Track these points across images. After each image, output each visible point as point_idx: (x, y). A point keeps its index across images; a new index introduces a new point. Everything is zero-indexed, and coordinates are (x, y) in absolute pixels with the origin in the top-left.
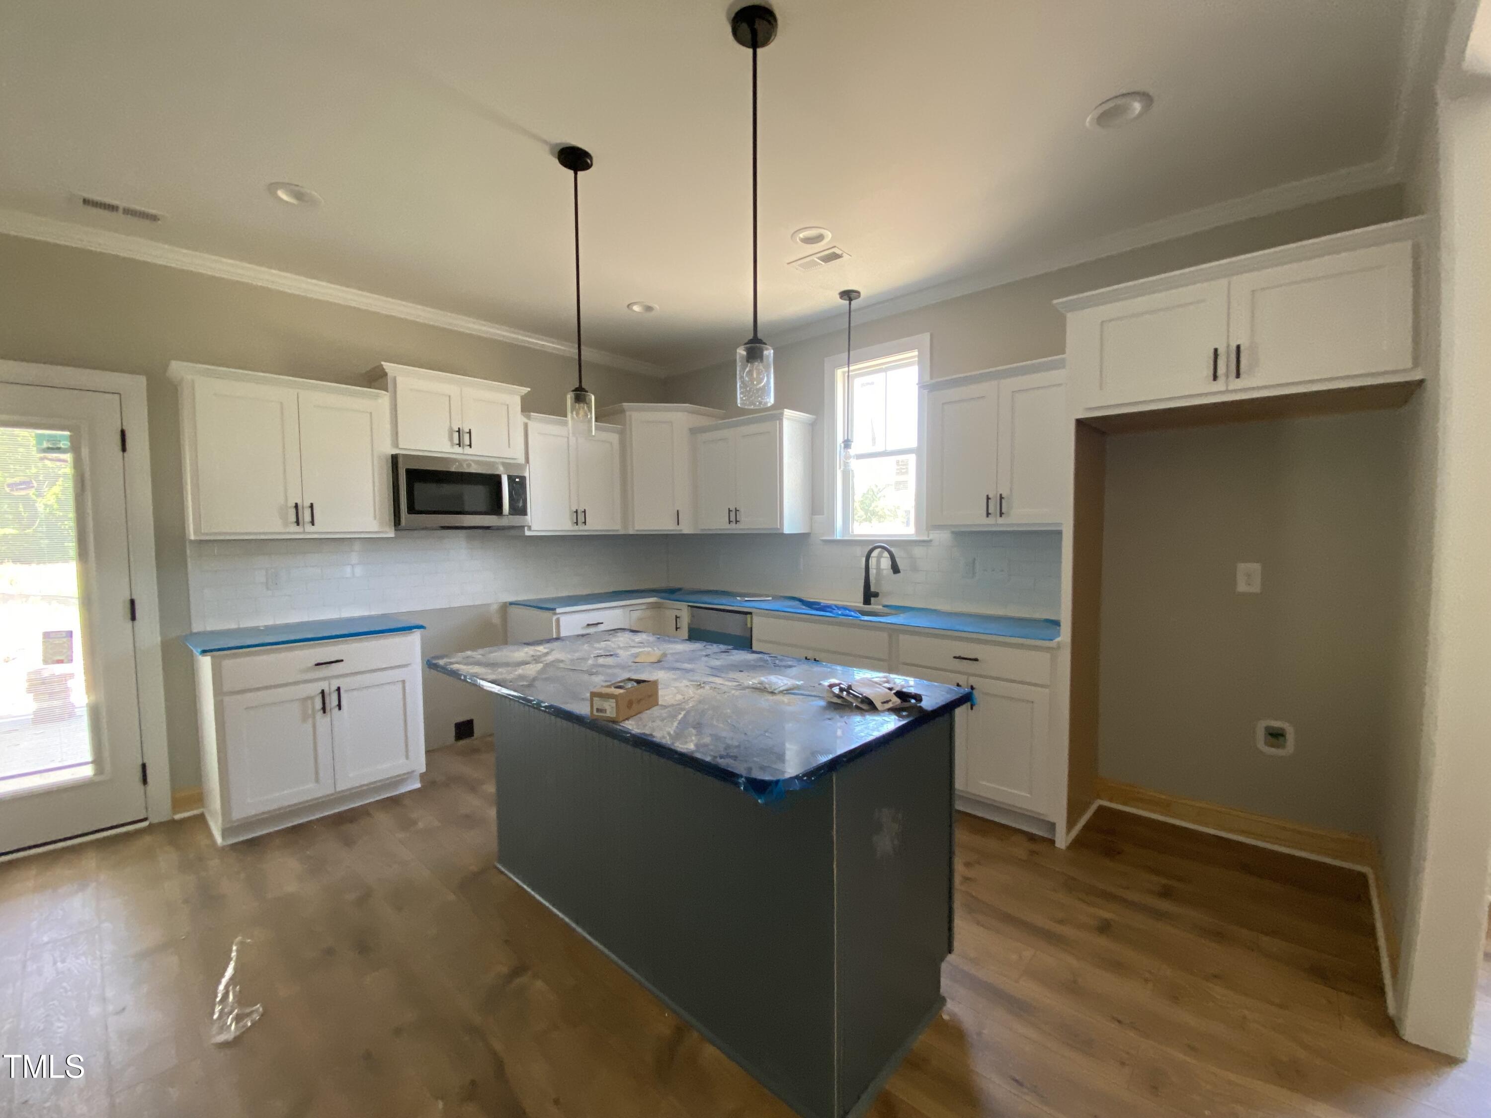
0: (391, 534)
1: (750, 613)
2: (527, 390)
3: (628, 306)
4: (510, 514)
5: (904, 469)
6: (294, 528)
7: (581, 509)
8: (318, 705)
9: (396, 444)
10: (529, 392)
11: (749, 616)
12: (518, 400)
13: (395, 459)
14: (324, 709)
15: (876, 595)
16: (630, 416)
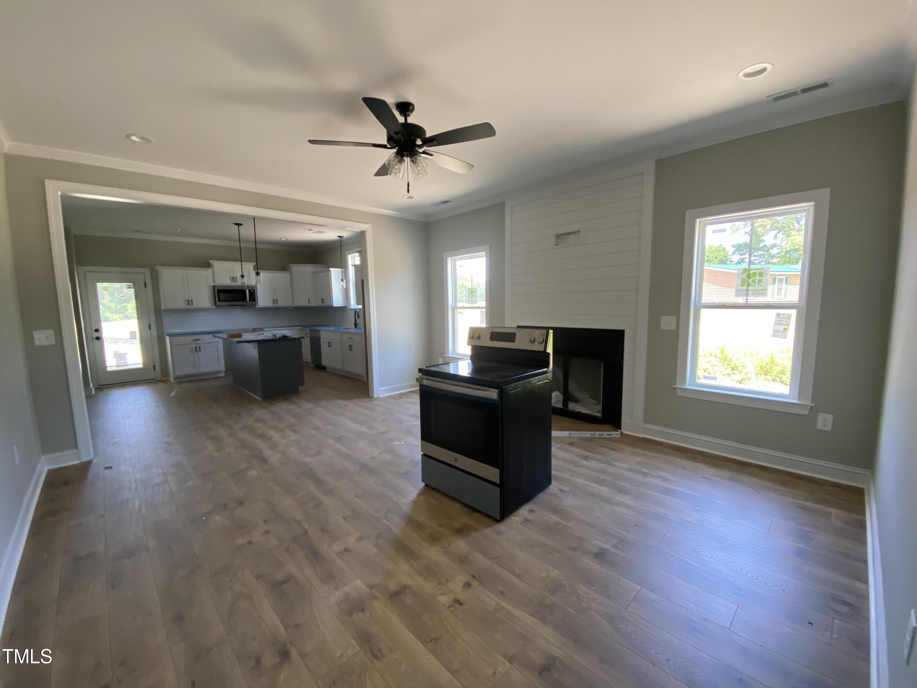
0: (214, 307)
1: (320, 330)
2: (255, 263)
4: (250, 301)
6: (188, 306)
7: (275, 300)
8: (195, 350)
9: (214, 282)
11: (320, 332)
12: (252, 267)
13: (214, 287)
14: (196, 351)
16: (292, 268)
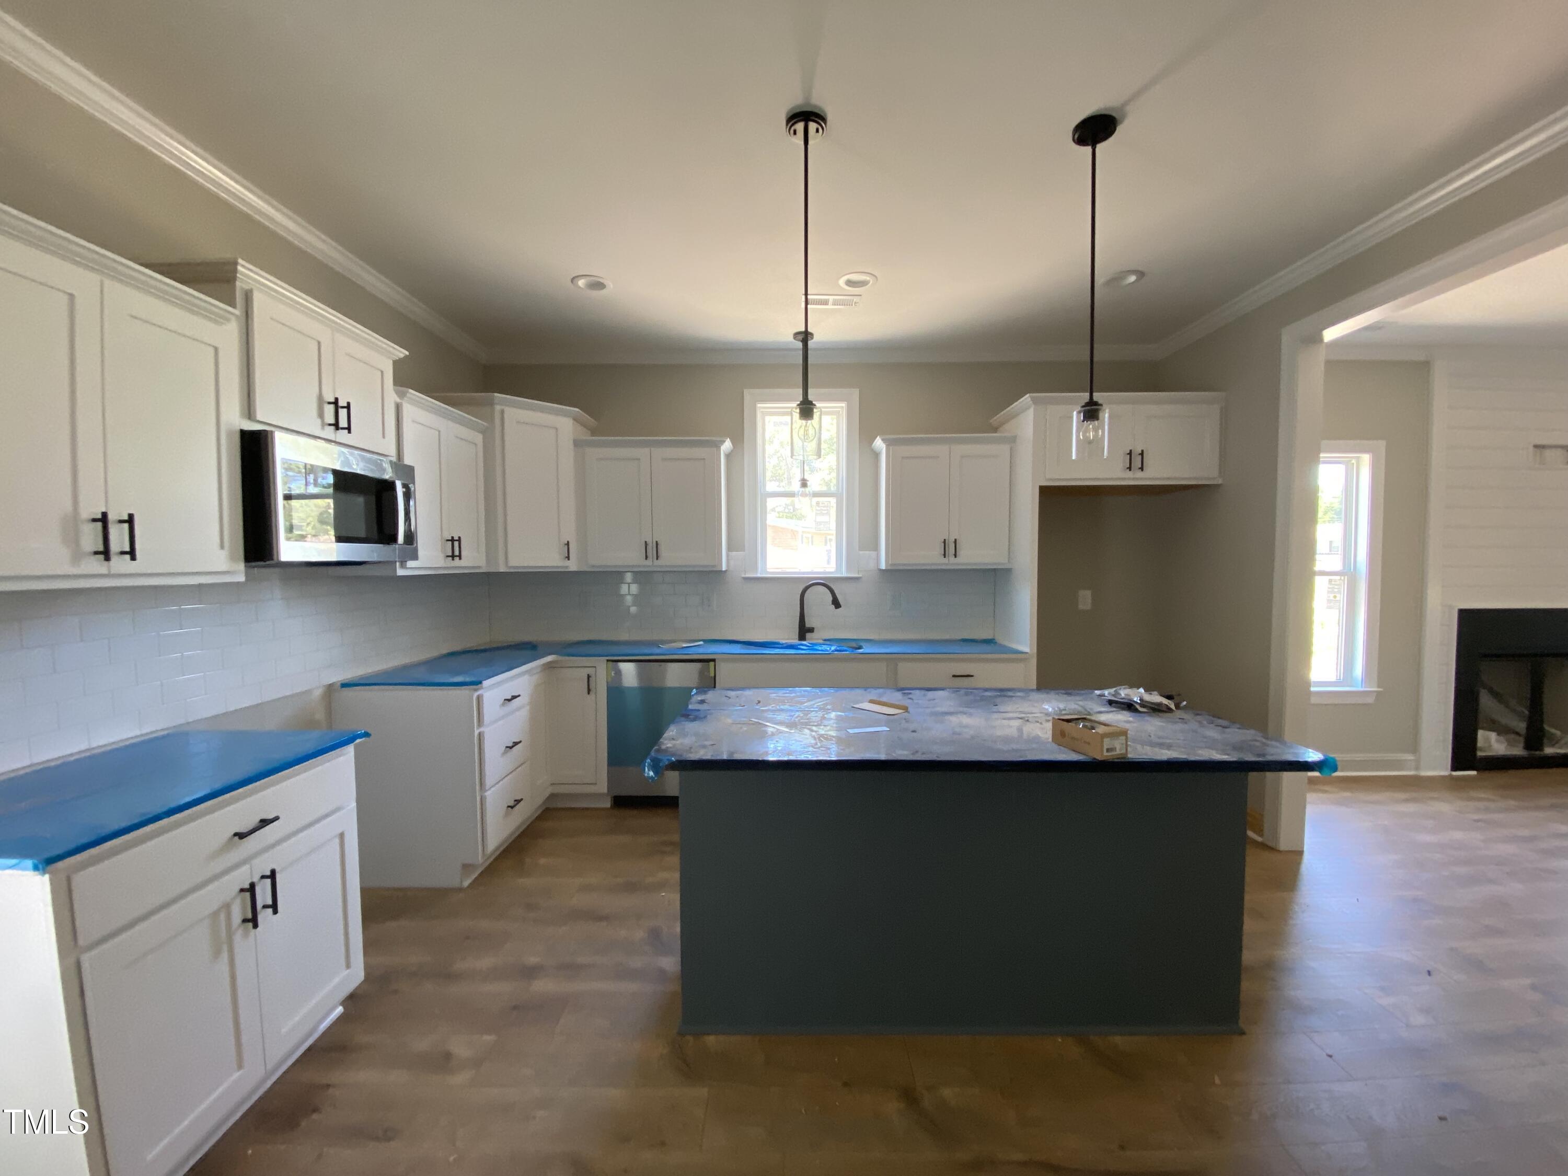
1: (714, 660)
2: (402, 353)
3: (573, 280)
4: (404, 542)
5: (825, 510)
6: (97, 566)
8: (240, 914)
9: (249, 411)
10: (406, 356)
11: (712, 664)
12: (391, 365)
15: (811, 630)
16: (502, 412)
